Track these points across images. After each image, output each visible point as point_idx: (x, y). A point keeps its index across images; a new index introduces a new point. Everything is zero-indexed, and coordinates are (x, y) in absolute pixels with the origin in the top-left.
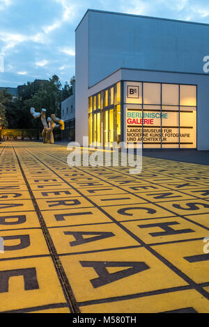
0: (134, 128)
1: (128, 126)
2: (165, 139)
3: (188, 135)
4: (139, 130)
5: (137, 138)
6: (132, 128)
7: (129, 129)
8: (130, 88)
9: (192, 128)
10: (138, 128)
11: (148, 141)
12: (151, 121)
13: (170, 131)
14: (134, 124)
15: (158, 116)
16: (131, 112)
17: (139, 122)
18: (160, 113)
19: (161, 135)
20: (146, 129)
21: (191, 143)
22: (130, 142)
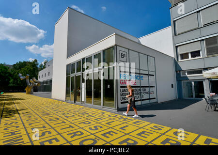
0: (125, 88)
1: (121, 87)
2: (143, 96)
7: (122, 89)
9: (154, 87)
13: (145, 90)
15: (138, 78)
21: (155, 98)
22: (122, 101)
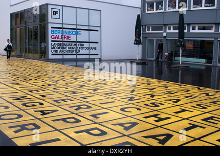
0: (57, 43)
1: (52, 41)
2: (79, 51)
3: (95, 49)
4: (60, 44)
5: (59, 50)
6: (55, 43)
7: (53, 43)
8: (53, 10)
9: (98, 43)
10: (60, 43)
11: (67, 53)
12: (69, 37)
13: (83, 45)
14: (56, 39)
15: (74, 33)
16: (54, 29)
17: (60, 37)
18: (75, 31)
19: (77, 48)
20: (65, 43)
21: (98, 55)
22: (53, 53)
